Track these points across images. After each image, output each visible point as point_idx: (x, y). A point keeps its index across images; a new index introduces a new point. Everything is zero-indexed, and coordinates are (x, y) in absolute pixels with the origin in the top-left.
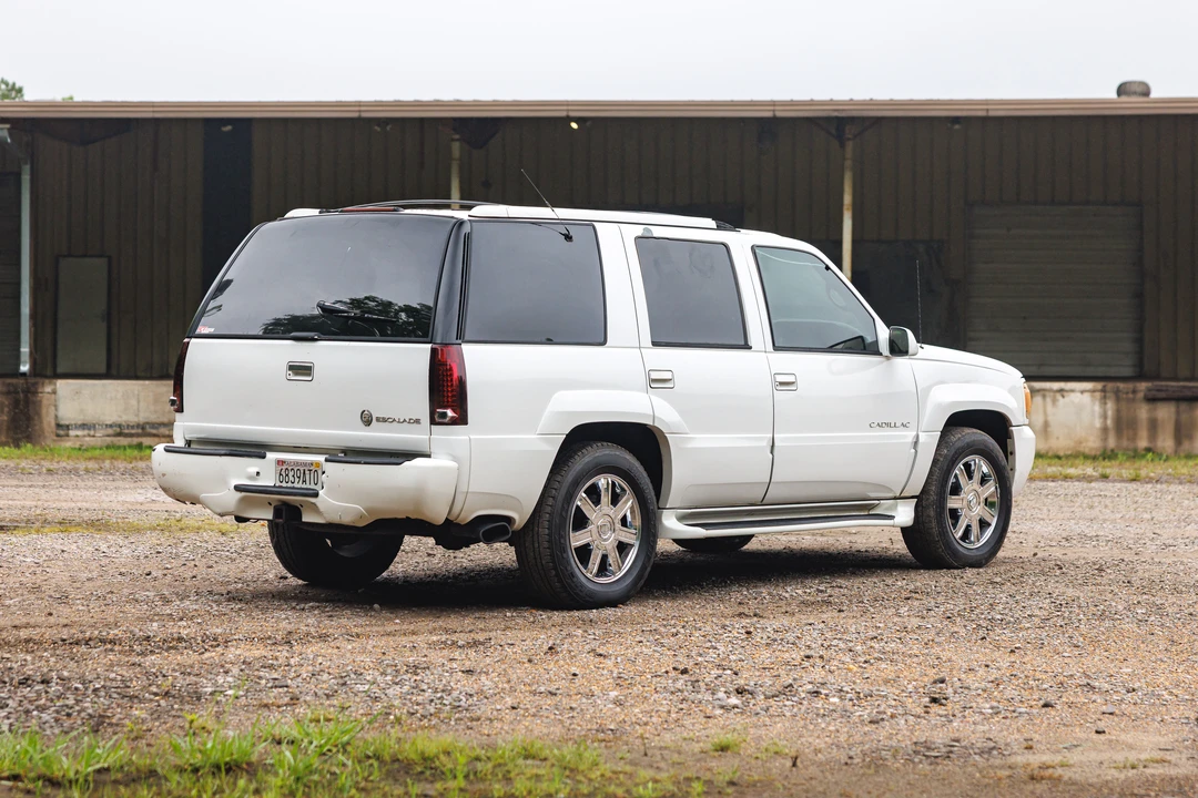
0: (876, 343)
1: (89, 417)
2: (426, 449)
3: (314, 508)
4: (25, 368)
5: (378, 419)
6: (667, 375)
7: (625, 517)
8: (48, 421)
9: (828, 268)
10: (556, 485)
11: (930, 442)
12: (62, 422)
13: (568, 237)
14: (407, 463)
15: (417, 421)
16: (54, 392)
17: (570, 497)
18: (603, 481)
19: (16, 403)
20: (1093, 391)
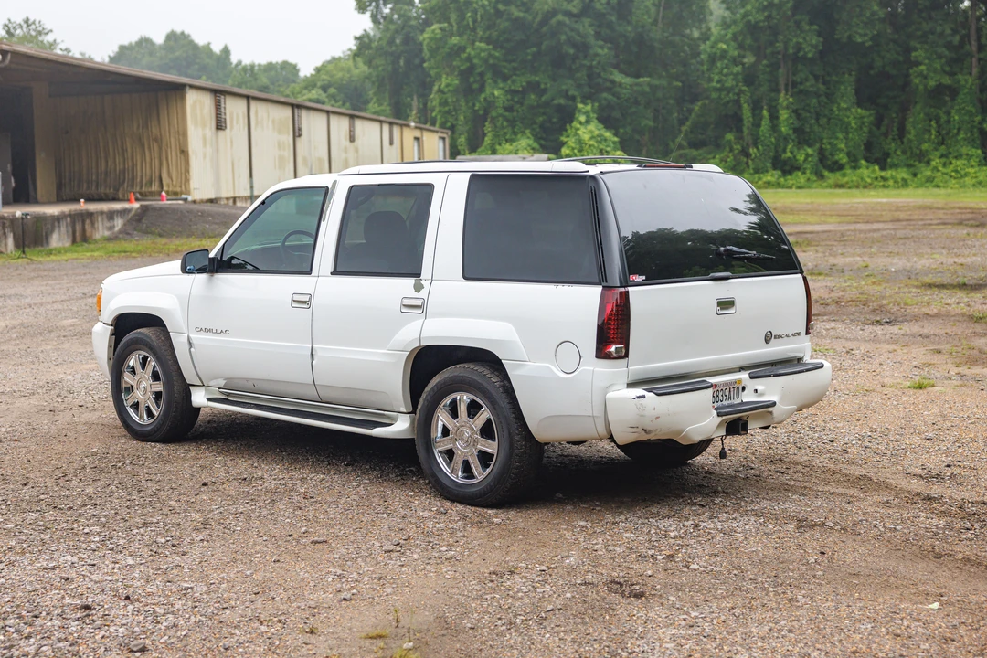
5: (775, 337)
15: (797, 334)
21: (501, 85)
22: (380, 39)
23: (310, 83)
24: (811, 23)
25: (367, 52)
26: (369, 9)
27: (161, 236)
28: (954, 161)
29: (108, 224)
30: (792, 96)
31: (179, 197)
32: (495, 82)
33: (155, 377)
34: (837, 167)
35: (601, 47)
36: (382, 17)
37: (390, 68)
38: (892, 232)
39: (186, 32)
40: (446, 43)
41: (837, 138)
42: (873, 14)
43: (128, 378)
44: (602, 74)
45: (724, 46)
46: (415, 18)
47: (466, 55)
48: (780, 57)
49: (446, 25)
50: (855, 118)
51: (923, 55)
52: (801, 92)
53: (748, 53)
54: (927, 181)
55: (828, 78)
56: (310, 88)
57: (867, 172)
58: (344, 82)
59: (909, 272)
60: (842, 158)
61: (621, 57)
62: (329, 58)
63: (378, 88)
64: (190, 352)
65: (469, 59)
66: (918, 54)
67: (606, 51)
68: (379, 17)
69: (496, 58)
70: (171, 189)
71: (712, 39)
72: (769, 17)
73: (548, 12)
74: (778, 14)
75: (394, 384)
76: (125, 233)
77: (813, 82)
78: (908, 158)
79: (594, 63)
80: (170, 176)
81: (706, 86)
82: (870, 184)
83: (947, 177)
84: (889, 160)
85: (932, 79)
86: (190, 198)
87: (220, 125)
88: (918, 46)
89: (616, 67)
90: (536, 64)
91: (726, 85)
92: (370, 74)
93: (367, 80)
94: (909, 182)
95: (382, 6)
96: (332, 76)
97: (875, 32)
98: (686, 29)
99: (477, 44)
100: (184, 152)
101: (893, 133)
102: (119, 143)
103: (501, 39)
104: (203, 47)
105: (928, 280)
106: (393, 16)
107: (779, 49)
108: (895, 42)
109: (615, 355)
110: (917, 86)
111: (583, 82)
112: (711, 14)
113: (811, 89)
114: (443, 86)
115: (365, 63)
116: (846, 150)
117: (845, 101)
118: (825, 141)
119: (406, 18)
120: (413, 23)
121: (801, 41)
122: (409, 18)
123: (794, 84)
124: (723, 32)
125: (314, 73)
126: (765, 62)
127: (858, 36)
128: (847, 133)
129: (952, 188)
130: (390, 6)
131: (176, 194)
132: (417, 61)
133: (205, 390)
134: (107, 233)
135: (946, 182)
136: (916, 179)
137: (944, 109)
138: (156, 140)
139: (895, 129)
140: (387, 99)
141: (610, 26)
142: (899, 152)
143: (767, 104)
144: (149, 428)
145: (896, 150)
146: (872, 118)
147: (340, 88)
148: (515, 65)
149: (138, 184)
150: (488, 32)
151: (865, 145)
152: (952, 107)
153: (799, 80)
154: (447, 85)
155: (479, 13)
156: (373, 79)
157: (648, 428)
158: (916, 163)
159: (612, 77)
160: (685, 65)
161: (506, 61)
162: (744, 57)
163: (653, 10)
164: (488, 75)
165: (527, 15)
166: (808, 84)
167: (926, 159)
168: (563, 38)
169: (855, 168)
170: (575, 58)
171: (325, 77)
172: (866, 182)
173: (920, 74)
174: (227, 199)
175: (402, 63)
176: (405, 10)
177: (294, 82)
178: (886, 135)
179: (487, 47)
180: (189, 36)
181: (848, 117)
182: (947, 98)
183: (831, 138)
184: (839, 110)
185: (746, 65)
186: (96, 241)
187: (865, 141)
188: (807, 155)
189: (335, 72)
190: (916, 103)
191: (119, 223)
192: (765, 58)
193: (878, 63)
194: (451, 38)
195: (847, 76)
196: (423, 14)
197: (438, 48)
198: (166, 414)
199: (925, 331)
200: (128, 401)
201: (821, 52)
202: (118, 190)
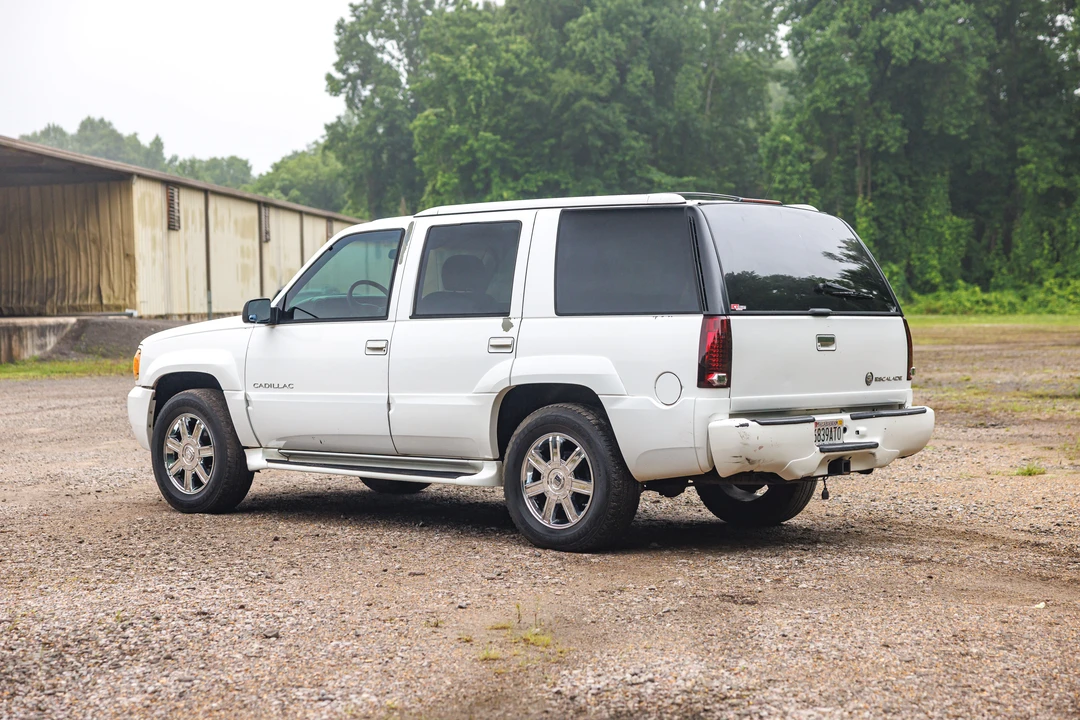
5: (876, 379)
21: (511, 185)
22: (358, 128)
23: (267, 183)
24: (893, 111)
25: (340, 144)
26: (343, 90)
27: (104, 356)
28: (1072, 282)
29: (38, 342)
30: (871, 200)
31: (122, 312)
32: (504, 181)
33: (205, 441)
34: (928, 288)
35: (636, 139)
36: (360, 100)
37: (370, 164)
38: (999, 352)
39: (106, 120)
40: (442, 132)
41: (928, 253)
42: (970, 100)
43: (171, 445)
44: (637, 172)
45: (788, 139)
46: (402, 102)
47: (467, 147)
48: (856, 152)
49: (443, 110)
50: (949, 228)
51: (1031, 151)
52: (883, 195)
53: (817, 148)
54: (1040, 306)
55: (915, 179)
56: (266, 189)
57: (966, 294)
58: (310, 183)
59: (1017, 384)
60: (935, 277)
61: (660, 152)
62: (289, 153)
63: (356, 188)
64: (247, 410)
65: (471, 152)
66: (1026, 150)
67: (642, 143)
68: (357, 101)
69: (505, 151)
70: (112, 302)
71: (773, 129)
72: (842, 104)
73: (570, 94)
74: (853, 100)
75: (480, 429)
76: (60, 353)
77: (898, 183)
78: (1015, 278)
79: (627, 158)
80: (111, 286)
81: (765, 188)
82: (971, 309)
83: (1063, 301)
84: (993, 280)
85: (1043, 180)
86: (136, 314)
87: (173, 225)
88: (1025, 140)
89: (654, 163)
90: (554, 160)
91: (790, 186)
92: (345, 171)
93: (341, 180)
94: (1018, 307)
95: (360, 87)
96: (295, 175)
97: (972, 123)
98: (740, 118)
99: (481, 133)
100: (129, 257)
101: (997, 247)
102: (48, 244)
103: (511, 128)
104: (128, 138)
105: (1038, 391)
106: (373, 98)
107: (855, 142)
108: (997, 135)
109: (717, 383)
110: (1025, 189)
111: (614, 182)
112: (770, 100)
113: (894, 192)
114: (438, 185)
115: (338, 158)
116: (939, 267)
117: (937, 207)
118: (913, 256)
119: (389, 102)
120: (400, 108)
121: (882, 132)
122: (395, 102)
123: (874, 186)
124: (786, 122)
125: (271, 170)
126: (838, 158)
127: (951, 128)
128: (941, 246)
129: (1070, 314)
130: (369, 87)
131: (118, 308)
132: (404, 156)
133: (263, 452)
134: (37, 353)
135: (1063, 306)
136: (1025, 304)
137: (1058, 218)
138: (94, 241)
139: (999, 242)
140: (366, 203)
141: (646, 112)
142: (1004, 271)
143: (841, 210)
144: (197, 497)
145: (1000, 269)
146: (970, 228)
147: (305, 190)
148: (529, 159)
149: (71, 297)
150: (495, 120)
151: (963, 260)
152: (1068, 216)
153: (880, 181)
154: (444, 184)
155: (484, 96)
156: (349, 178)
157: (752, 458)
158: (1026, 284)
159: (650, 176)
160: (738, 162)
161: (518, 155)
162: (812, 152)
163: (699, 94)
164: (496, 172)
165: (543, 98)
166: (891, 185)
167: (1038, 279)
168: (589, 126)
169: (951, 289)
170: (603, 152)
171: (286, 176)
172: (965, 306)
173: (1028, 174)
174: (180, 316)
175: (385, 157)
176: (390, 92)
177: (244, 182)
178: (988, 249)
179: (493, 137)
180: (110, 124)
181: (942, 227)
182: (1062, 205)
183: (921, 252)
184: (930, 218)
185: (815, 163)
186: (24, 362)
187: (963, 256)
188: (892, 274)
189: (298, 170)
190: (1024, 210)
191: (51, 341)
192: (838, 152)
193: (977, 161)
194: (448, 126)
195: (938, 176)
196: (412, 97)
197: (432, 139)
198: (217, 481)
199: (1036, 433)
200: (172, 469)
201: (906, 147)
202: (45, 304)
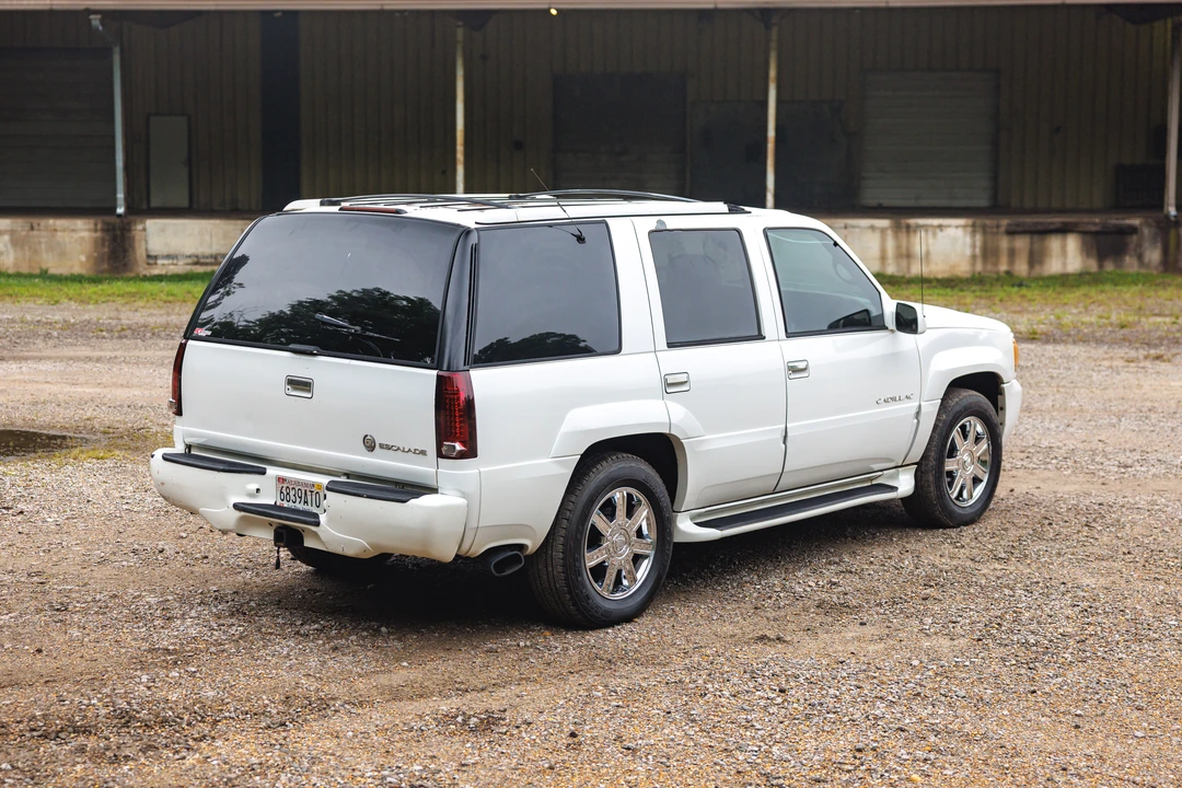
0: (882, 316)
1: (171, 251)
2: (433, 483)
3: (316, 535)
4: (120, 210)
5: (381, 446)
6: (683, 378)
7: (640, 528)
8: (140, 253)
9: (836, 244)
10: (571, 506)
11: (931, 410)
12: (152, 253)
13: (580, 239)
14: (413, 501)
15: (423, 453)
16: (144, 230)
17: (586, 515)
18: (619, 495)
19: (114, 239)
20: (965, 226)
